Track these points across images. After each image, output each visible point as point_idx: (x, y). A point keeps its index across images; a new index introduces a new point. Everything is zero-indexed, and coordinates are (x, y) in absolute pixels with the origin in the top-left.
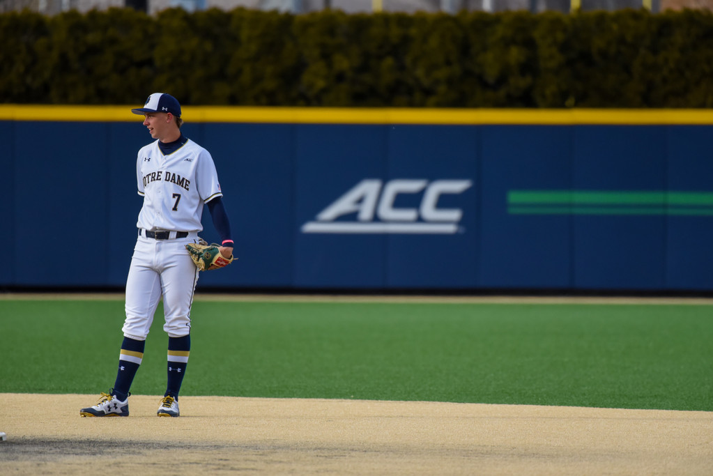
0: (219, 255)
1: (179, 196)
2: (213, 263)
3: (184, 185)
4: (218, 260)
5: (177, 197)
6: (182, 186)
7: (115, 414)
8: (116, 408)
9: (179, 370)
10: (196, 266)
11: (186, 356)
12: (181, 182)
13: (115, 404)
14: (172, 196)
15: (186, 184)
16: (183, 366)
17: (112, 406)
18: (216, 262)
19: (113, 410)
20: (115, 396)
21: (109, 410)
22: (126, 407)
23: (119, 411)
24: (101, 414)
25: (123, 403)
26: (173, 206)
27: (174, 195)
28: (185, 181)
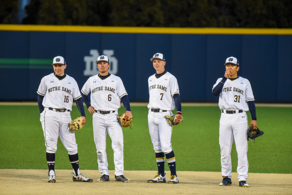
0: (176, 118)
1: (163, 94)
2: (174, 121)
3: (165, 90)
4: (175, 120)
5: (162, 95)
6: (164, 90)
7: (161, 182)
8: (161, 179)
9: (173, 165)
10: (169, 123)
11: (174, 159)
12: (164, 88)
13: (161, 178)
14: (160, 94)
15: (165, 89)
16: (174, 163)
17: (160, 178)
18: (175, 121)
19: (160, 180)
20: (160, 175)
21: (159, 180)
22: (165, 179)
23: (162, 181)
24: (155, 182)
25: (164, 177)
26: (161, 98)
27: (161, 94)
28: (165, 88)
